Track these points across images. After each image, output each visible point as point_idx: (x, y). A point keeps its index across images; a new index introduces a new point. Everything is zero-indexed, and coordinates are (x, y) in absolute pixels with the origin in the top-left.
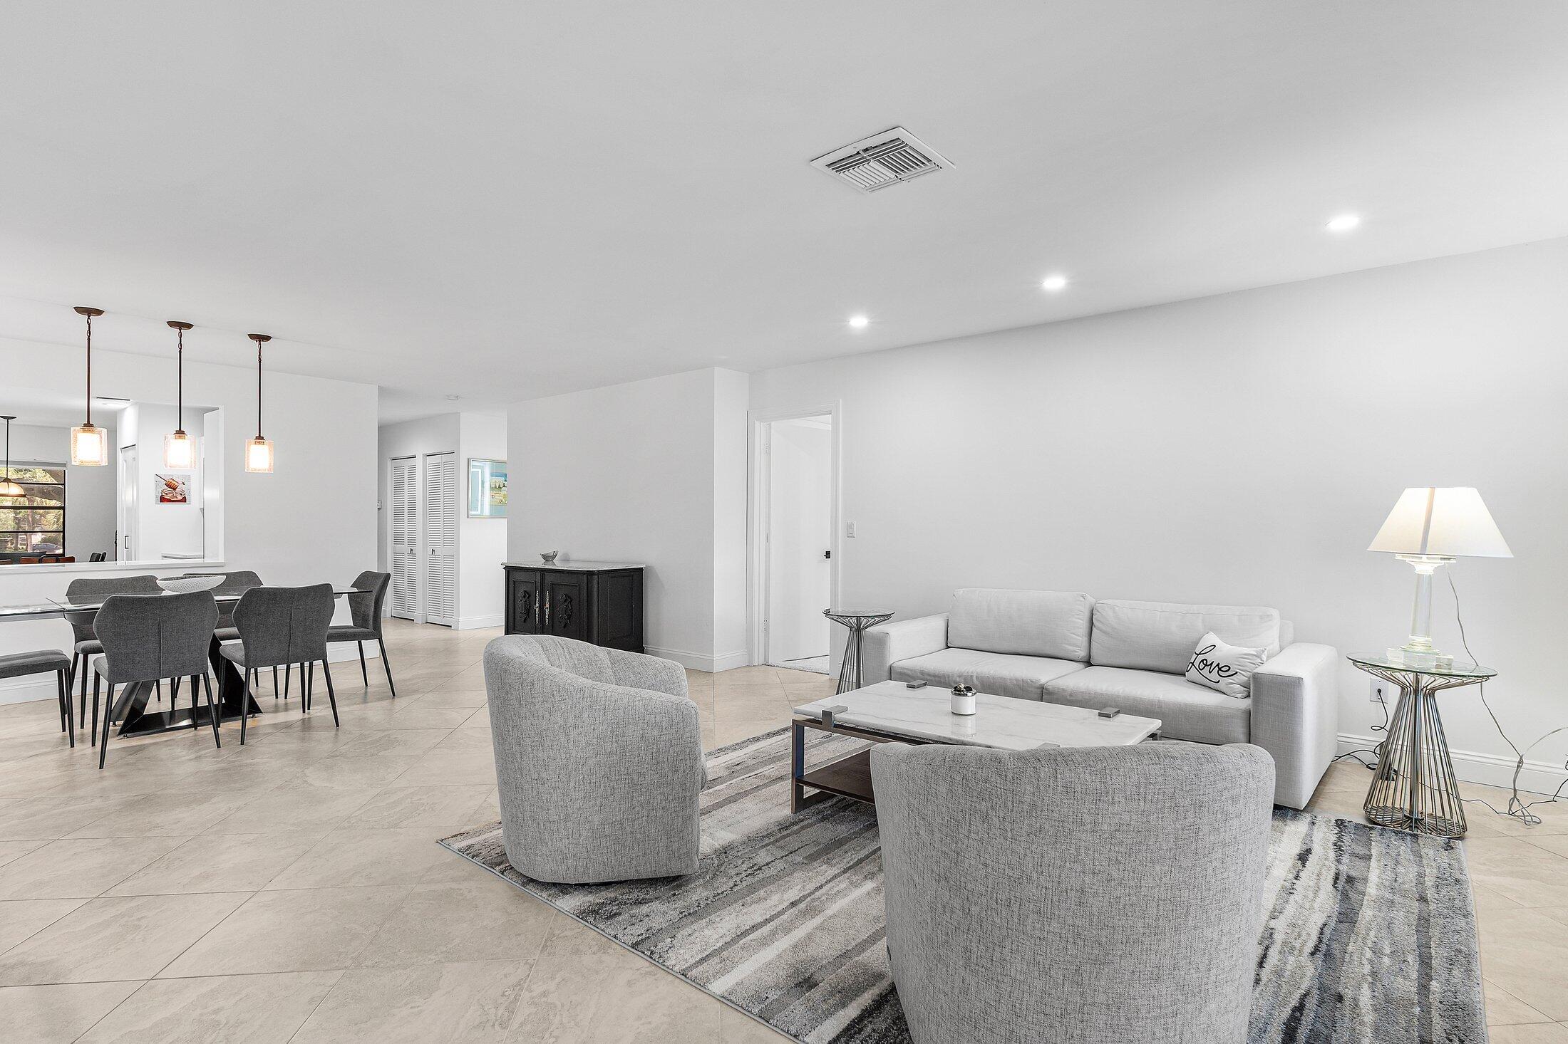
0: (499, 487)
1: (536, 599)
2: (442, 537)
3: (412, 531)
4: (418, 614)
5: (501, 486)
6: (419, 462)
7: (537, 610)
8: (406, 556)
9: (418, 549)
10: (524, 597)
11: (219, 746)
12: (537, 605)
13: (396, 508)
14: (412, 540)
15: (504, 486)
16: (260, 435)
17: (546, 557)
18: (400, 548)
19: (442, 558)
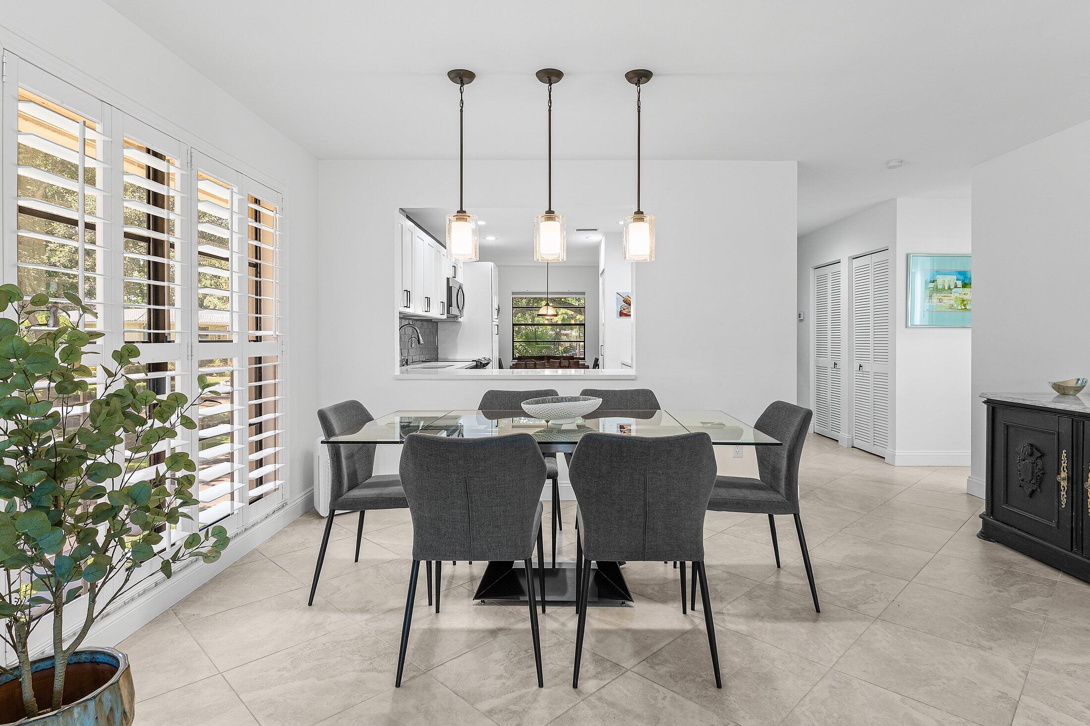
0: (949, 288)
1: (1059, 465)
2: (871, 351)
3: (836, 345)
4: (844, 436)
5: (952, 287)
6: (843, 268)
7: (1064, 484)
8: (829, 371)
9: (843, 363)
10: (1031, 455)
11: (541, 685)
12: (1064, 475)
13: (819, 317)
14: (836, 353)
15: (956, 287)
16: (639, 210)
17: (1062, 390)
18: (823, 361)
19: (872, 374)
